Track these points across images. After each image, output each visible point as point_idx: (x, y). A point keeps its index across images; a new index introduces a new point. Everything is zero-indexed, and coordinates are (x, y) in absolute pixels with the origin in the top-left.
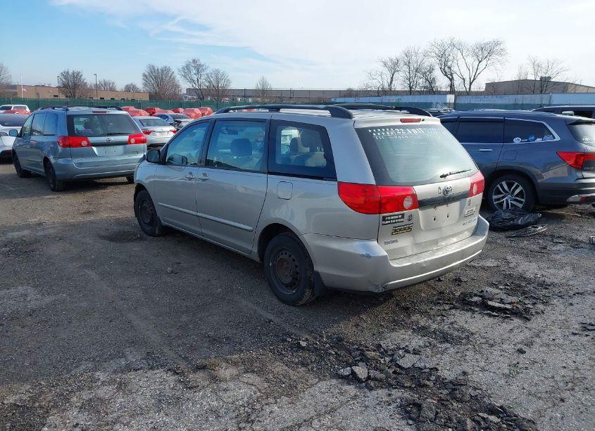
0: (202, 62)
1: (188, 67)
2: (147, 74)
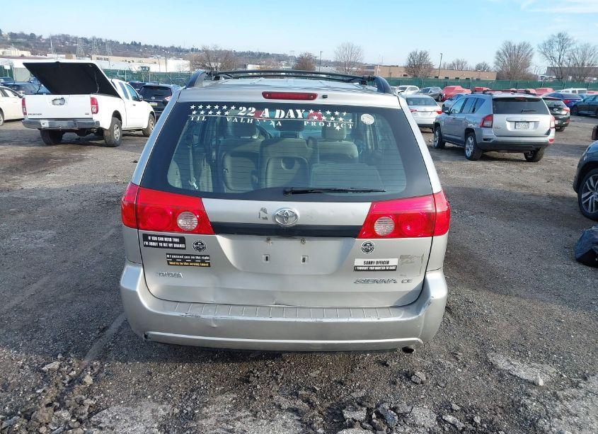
0: (570, 35)
1: (550, 43)
2: (501, 51)
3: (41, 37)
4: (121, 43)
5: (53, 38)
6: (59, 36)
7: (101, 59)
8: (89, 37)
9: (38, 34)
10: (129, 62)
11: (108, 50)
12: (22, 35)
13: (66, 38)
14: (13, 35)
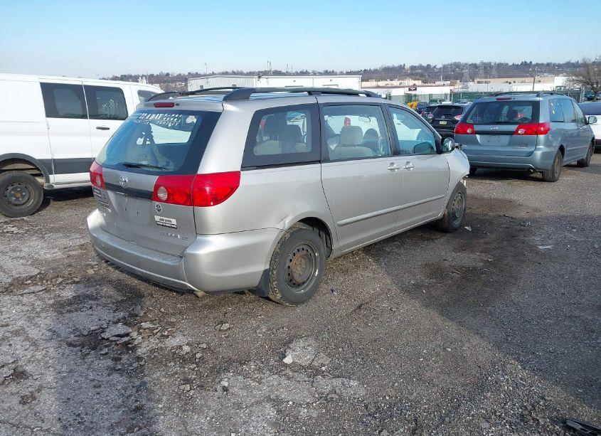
3: (435, 67)
4: (511, 64)
5: (445, 67)
6: (451, 64)
7: (482, 82)
8: (478, 62)
9: (433, 65)
10: (510, 83)
11: (494, 72)
12: (421, 67)
13: (457, 65)
14: (413, 68)
